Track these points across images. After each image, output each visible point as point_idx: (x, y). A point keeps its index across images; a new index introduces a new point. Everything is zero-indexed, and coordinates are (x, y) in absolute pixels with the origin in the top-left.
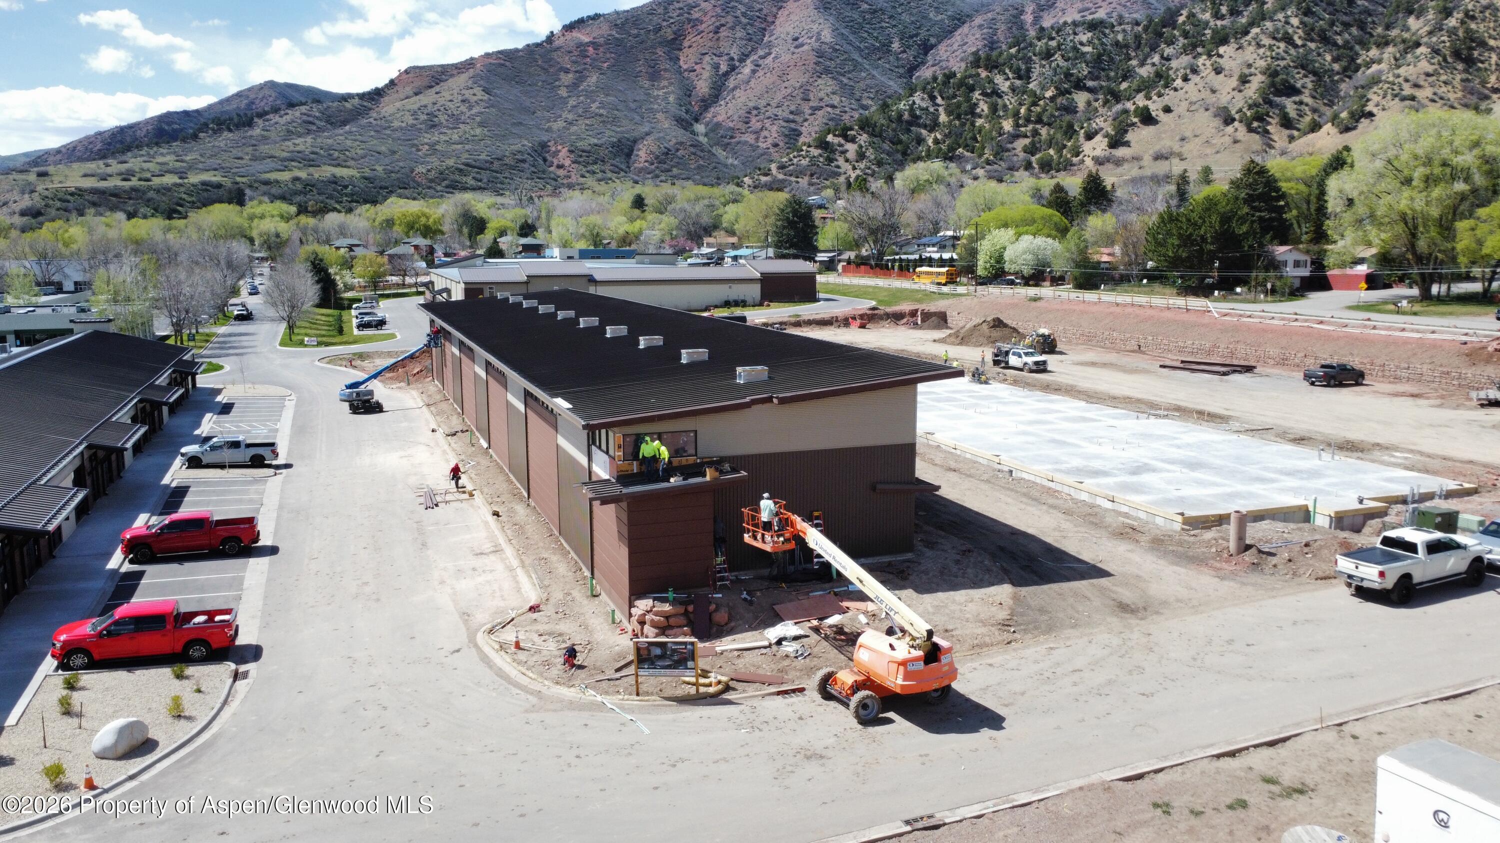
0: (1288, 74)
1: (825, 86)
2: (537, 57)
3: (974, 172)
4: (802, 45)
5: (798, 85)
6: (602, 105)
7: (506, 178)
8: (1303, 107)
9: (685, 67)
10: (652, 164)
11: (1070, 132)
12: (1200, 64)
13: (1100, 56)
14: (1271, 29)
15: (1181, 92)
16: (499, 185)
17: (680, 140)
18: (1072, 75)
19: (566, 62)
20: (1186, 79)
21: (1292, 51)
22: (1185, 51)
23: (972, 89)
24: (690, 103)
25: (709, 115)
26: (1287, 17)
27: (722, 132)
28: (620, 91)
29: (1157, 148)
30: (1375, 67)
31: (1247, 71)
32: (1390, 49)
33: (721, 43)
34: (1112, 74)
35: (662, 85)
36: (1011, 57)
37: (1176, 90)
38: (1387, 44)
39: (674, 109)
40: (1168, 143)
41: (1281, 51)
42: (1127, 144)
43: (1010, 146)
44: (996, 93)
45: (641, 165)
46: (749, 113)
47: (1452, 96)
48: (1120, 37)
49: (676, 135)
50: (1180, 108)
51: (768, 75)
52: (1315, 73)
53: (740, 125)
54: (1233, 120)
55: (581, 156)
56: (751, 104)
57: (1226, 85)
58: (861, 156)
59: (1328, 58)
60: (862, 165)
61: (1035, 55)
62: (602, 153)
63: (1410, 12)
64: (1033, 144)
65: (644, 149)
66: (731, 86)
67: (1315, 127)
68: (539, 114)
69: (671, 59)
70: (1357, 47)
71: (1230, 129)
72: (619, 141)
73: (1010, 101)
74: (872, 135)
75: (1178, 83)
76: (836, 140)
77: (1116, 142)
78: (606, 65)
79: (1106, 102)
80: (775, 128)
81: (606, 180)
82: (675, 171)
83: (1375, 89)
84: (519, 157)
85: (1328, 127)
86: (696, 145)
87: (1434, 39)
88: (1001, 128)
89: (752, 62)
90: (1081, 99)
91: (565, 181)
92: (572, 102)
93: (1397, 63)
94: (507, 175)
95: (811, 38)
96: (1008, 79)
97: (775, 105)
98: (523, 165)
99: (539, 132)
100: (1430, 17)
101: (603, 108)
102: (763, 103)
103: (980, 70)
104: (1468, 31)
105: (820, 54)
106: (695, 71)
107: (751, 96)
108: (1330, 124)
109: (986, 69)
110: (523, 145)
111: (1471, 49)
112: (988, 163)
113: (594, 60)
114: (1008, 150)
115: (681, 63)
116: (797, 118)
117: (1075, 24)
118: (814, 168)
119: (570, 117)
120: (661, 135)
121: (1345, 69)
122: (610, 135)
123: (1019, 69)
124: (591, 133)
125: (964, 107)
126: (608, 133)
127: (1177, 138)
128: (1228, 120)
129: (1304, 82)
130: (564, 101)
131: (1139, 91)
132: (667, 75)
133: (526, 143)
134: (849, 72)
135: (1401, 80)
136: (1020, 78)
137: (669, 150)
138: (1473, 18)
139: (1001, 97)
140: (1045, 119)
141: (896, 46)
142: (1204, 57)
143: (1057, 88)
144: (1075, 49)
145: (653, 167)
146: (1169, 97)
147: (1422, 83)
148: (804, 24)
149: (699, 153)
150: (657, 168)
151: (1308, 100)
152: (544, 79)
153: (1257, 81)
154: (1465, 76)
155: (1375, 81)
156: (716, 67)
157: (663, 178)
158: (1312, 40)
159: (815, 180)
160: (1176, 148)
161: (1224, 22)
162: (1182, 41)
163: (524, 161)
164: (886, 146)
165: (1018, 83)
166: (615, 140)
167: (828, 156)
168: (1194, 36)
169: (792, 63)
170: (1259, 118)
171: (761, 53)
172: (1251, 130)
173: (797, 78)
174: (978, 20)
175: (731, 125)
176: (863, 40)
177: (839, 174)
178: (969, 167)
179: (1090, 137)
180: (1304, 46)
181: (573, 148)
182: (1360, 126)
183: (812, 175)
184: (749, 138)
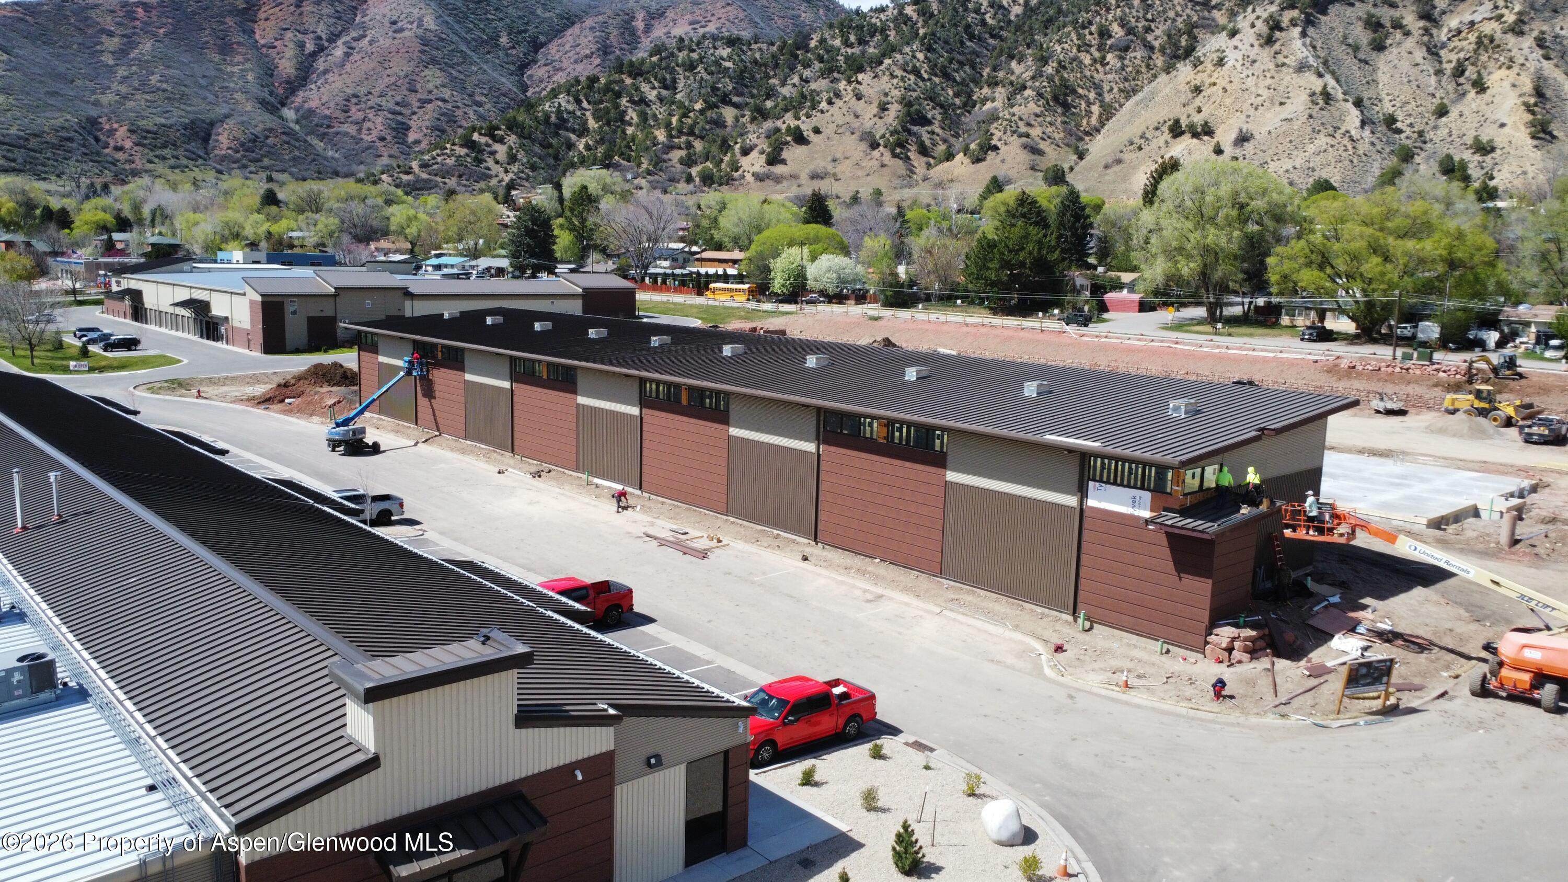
0: (920, 105)
1: (433, 78)
2: (68, 13)
3: (636, 181)
4: (401, 30)
5: (402, 74)
6: (164, 79)
7: (49, 159)
8: (935, 137)
9: (263, 42)
10: (238, 152)
11: (725, 146)
12: (841, 88)
13: (742, 72)
14: (901, 61)
15: (827, 114)
16: (39, 167)
17: (269, 125)
18: (718, 89)
19: (108, 22)
20: (830, 103)
21: (921, 84)
22: (822, 74)
23: (618, 95)
24: (273, 84)
25: (298, 99)
26: (913, 51)
27: (316, 119)
28: (184, 63)
29: (812, 167)
30: (989, 105)
31: (884, 99)
32: (1000, 89)
33: (305, 19)
34: (755, 91)
35: (236, 60)
36: (654, 66)
37: (822, 112)
38: (996, 84)
39: (255, 90)
40: (821, 164)
41: (911, 82)
42: (783, 162)
43: (665, 157)
44: (643, 101)
45: (223, 152)
46: (348, 100)
47: (1056, 136)
48: (757, 56)
49: (261, 120)
50: (828, 130)
51: (366, 59)
52: (942, 106)
53: (338, 114)
54: (878, 145)
55: (145, 138)
56: (349, 91)
57: (869, 111)
58: (512, 159)
59: (951, 93)
60: (515, 168)
61: (677, 65)
62: (173, 135)
63: (1011, 57)
64: (689, 156)
65: (226, 134)
66: (321, 69)
67: (949, 157)
68: (78, 82)
69: (244, 32)
70: (972, 85)
71: (876, 153)
72: (192, 122)
73: (660, 111)
74: (521, 136)
75: (824, 105)
76: (483, 140)
77: (774, 159)
78: (162, 31)
79: (753, 120)
80: (379, 120)
81: (183, 168)
82: (266, 162)
83: (995, 125)
84: (64, 134)
85: (960, 157)
86: (289, 133)
87: (1037, 84)
88: (655, 138)
89: (344, 43)
90: (729, 114)
91: (127, 167)
92: (122, 72)
93: (1010, 101)
94: (49, 155)
95: (412, 23)
96: (654, 88)
97: (376, 94)
98: (69, 144)
99: (83, 105)
100: (1030, 63)
101: (166, 82)
102: (362, 91)
103: (624, 76)
104: (1062, 79)
105: (425, 42)
106: (275, 47)
107: (349, 81)
108: (961, 154)
109: (630, 76)
110: (67, 120)
111: (1066, 95)
112: (649, 173)
113: (145, 23)
114: (665, 161)
115: (257, 37)
116: (403, 110)
117: (714, 38)
118: (462, 168)
119: (123, 89)
120: (245, 118)
121: (965, 105)
122: (178, 115)
123: (665, 79)
124: (154, 111)
125: (613, 114)
126: (176, 112)
127: (829, 159)
128: (874, 145)
129: (934, 113)
130: (111, 70)
131: (786, 110)
132: (242, 50)
133: (69, 117)
134: (458, 64)
135: (1016, 118)
136: (666, 87)
137: (257, 137)
138: (1064, 68)
139: (649, 106)
140: (697, 132)
141: (504, 40)
142: (844, 82)
143: (705, 101)
144: (717, 63)
145: (238, 155)
146: (817, 119)
147: (1033, 122)
148: (402, 7)
149: (293, 142)
150: (244, 156)
151: (938, 130)
152: (80, 41)
153: (895, 109)
154: (1064, 119)
155: (994, 117)
156: (301, 45)
157: (253, 169)
158: (936, 75)
159: (464, 182)
160: (830, 168)
161: (854, 50)
162: (817, 66)
163: (70, 139)
164: (537, 149)
165: (664, 93)
166: (187, 121)
167: (476, 157)
168: (828, 61)
169: (393, 49)
170: (901, 144)
171: (354, 34)
172: (895, 156)
173: (400, 67)
174: (589, 22)
175: (327, 112)
176: (469, 31)
177: (490, 177)
178: (629, 176)
179: (746, 152)
180: (930, 79)
181: (134, 128)
182: (988, 158)
183: (460, 176)
184: (351, 129)
